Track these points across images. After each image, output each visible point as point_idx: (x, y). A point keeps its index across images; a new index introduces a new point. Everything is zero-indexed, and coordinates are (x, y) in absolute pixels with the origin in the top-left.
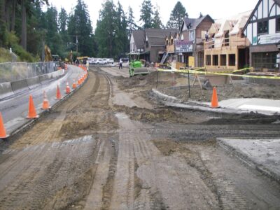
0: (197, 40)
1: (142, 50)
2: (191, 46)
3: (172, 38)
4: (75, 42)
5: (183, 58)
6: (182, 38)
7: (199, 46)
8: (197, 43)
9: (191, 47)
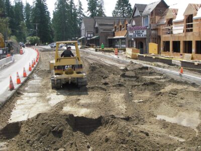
0: (152, 25)
1: (92, 35)
2: (145, 31)
3: (121, 24)
4: (35, 29)
5: (135, 43)
6: (134, 23)
8: (152, 28)
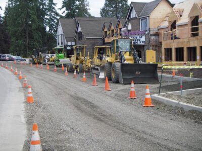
1: (73, 43)
2: (144, 37)
3: (113, 28)
6: (130, 27)
7: (153, 38)
8: (151, 33)
9: (143, 39)
